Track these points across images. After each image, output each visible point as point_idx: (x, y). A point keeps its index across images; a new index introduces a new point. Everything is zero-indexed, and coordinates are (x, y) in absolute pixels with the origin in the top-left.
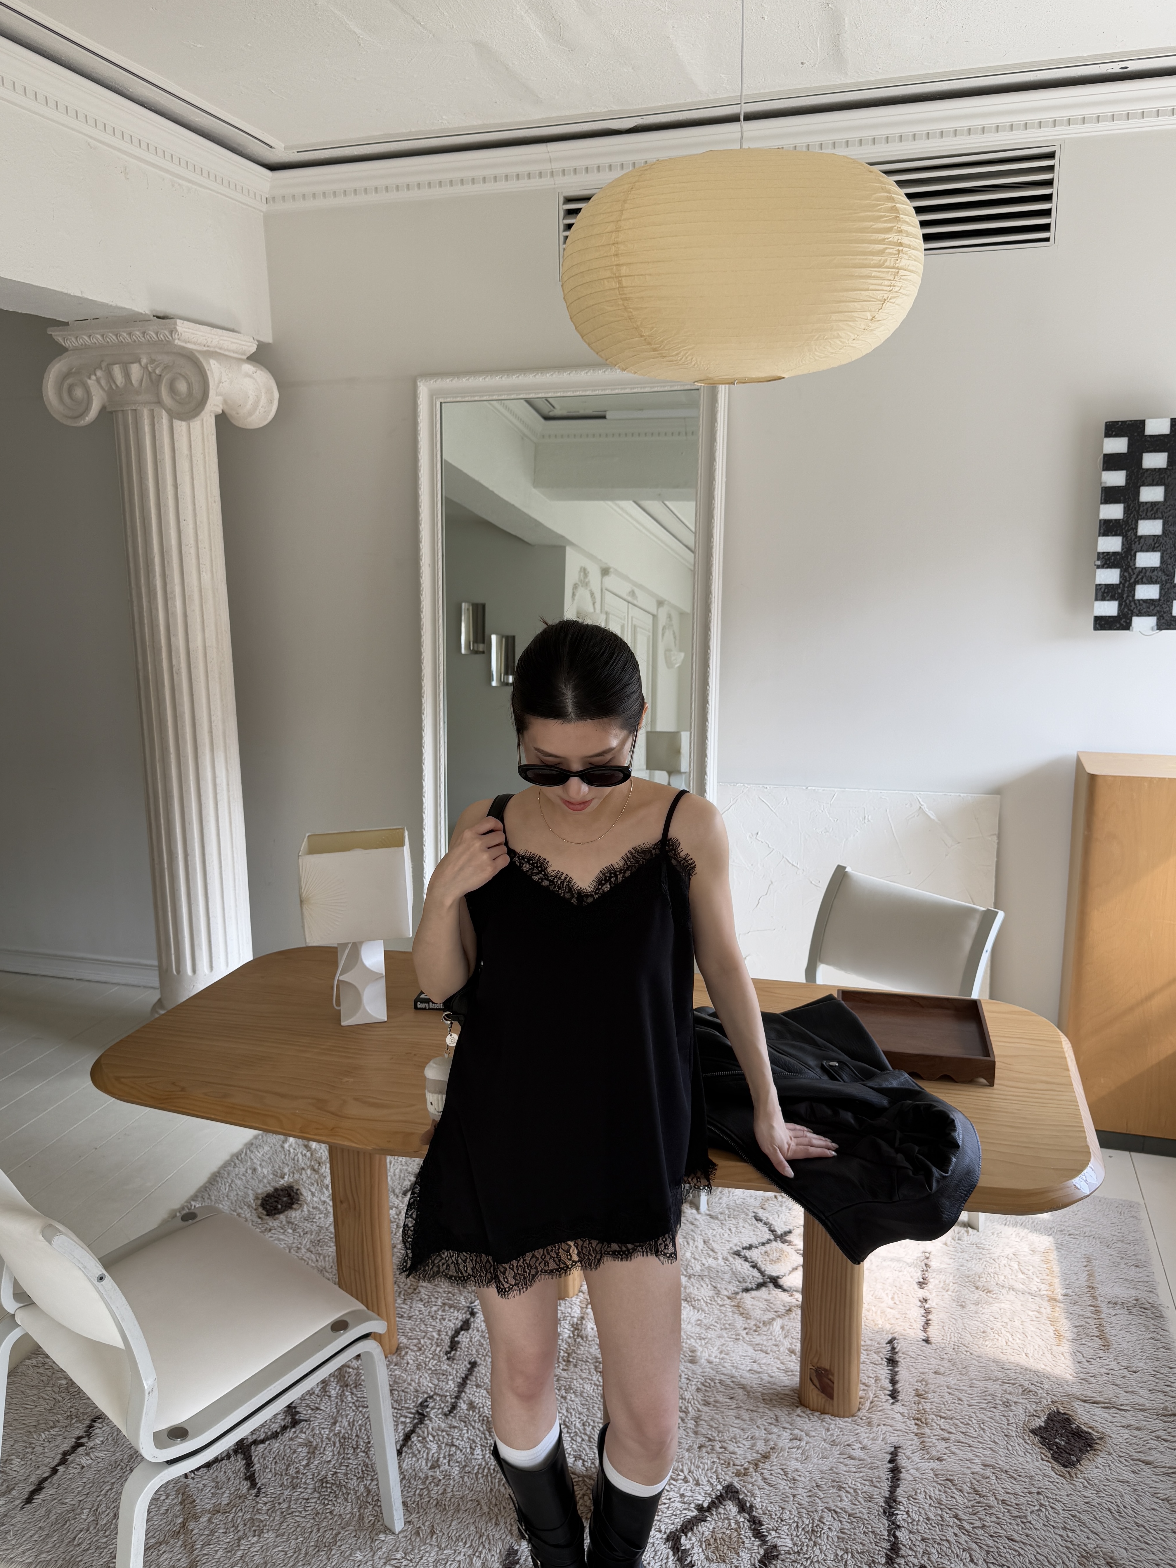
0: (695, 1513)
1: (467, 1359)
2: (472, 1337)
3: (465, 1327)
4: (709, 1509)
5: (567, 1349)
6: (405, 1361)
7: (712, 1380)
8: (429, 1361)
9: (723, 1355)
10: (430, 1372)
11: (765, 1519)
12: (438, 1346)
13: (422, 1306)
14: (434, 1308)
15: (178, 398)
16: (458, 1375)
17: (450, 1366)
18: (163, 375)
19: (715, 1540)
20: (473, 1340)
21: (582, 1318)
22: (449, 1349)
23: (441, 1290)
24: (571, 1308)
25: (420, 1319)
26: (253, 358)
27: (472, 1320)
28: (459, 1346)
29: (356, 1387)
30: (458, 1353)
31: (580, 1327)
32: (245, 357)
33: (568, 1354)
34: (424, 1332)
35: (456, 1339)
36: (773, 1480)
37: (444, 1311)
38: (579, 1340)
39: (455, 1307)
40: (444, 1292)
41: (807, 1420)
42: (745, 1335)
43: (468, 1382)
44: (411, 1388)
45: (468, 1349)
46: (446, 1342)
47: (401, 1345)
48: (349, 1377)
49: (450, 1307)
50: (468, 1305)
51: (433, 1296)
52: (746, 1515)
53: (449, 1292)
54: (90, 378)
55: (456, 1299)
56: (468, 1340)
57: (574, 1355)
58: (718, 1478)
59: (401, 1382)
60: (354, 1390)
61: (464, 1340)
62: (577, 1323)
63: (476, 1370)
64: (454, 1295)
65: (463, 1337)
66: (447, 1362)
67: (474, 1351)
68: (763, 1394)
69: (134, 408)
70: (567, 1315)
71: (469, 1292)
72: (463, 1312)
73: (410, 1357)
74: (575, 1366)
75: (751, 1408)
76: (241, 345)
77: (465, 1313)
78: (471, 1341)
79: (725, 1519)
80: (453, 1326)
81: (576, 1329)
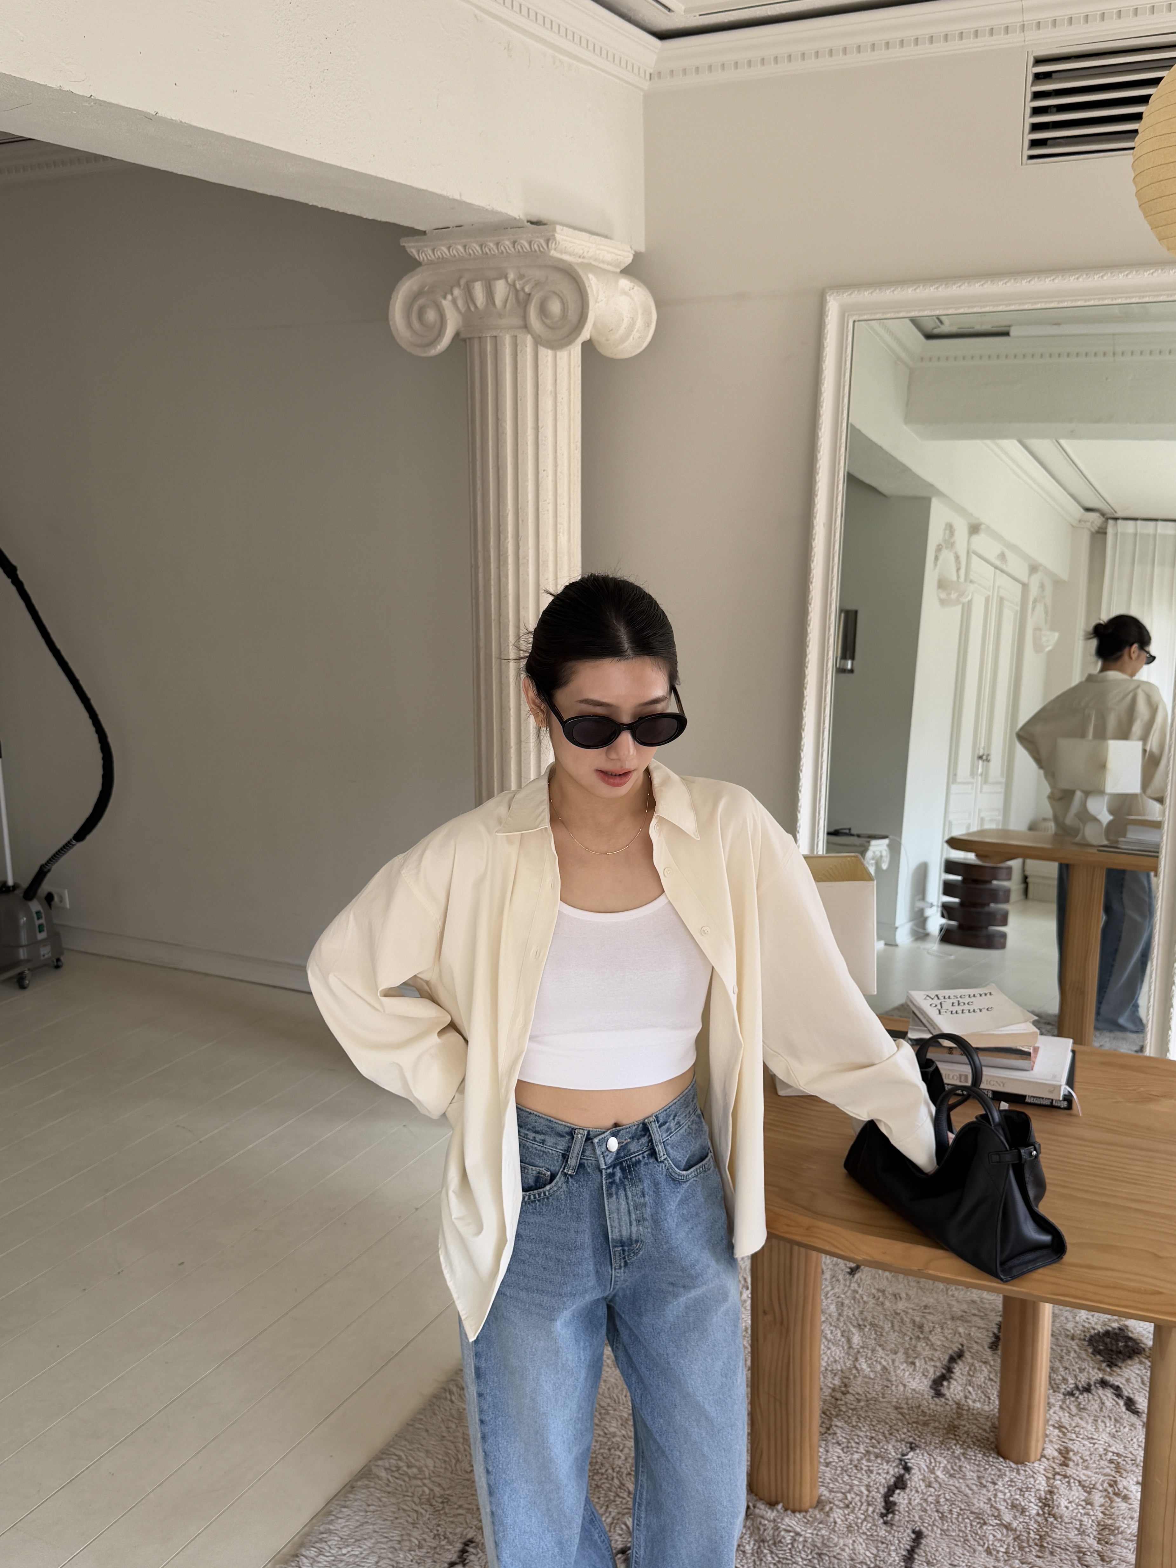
1: (909, 1526)
2: (910, 1499)
3: (900, 1485)
5: (1038, 1530)
6: (832, 1520)
8: (862, 1523)
10: (865, 1537)
12: (869, 1505)
13: (841, 1451)
14: (856, 1456)
15: (548, 321)
16: (902, 1546)
17: (890, 1533)
18: (533, 293)
20: (912, 1502)
21: (1051, 1492)
22: (884, 1511)
23: (862, 1434)
24: (1033, 1477)
25: (842, 1468)
26: (628, 271)
27: (907, 1476)
28: (897, 1508)
29: (775, 1544)
30: (897, 1517)
31: (1050, 1503)
32: (619, 270)
33: (1041, 1536)
34: (847, 1484)
35: (891, 1499)
37: (869, 1460)
38: (1051, 1519)
39: (883, 1458)
40: (866, 1436)
43: (916, 1556)
44: (845, 1554)
45: (909, 1514)
46: (879, 1500)
47: (823, 1498)
48: (765, 1530)
49: (877, 1457)
50: (899, 1456)
51: (853, 1439)
53: (872, 1438)
54: (445, 298)
55: (882, 1448)
56: (906, 1501)
57: (1049, 1539)
59: (831, 1545)
60: (773, 1547)
61: (901, 1501)
62: (1046, 1499)
63: (923, 1541)
64: (879, 1443)
65: (899, 1497)
66: (884, 1527)
67: (917, 1518)
69: (495, 334)
70: (1030, 1486)
71: (897, 1441)
72: (894, 1465)
73: (837, 1514)
74: (1052, 1553)
76: (617, 255)
77: (897, 1466)
78: (910, 1503)
80: (884, 1481)
81: (1045, 1505)
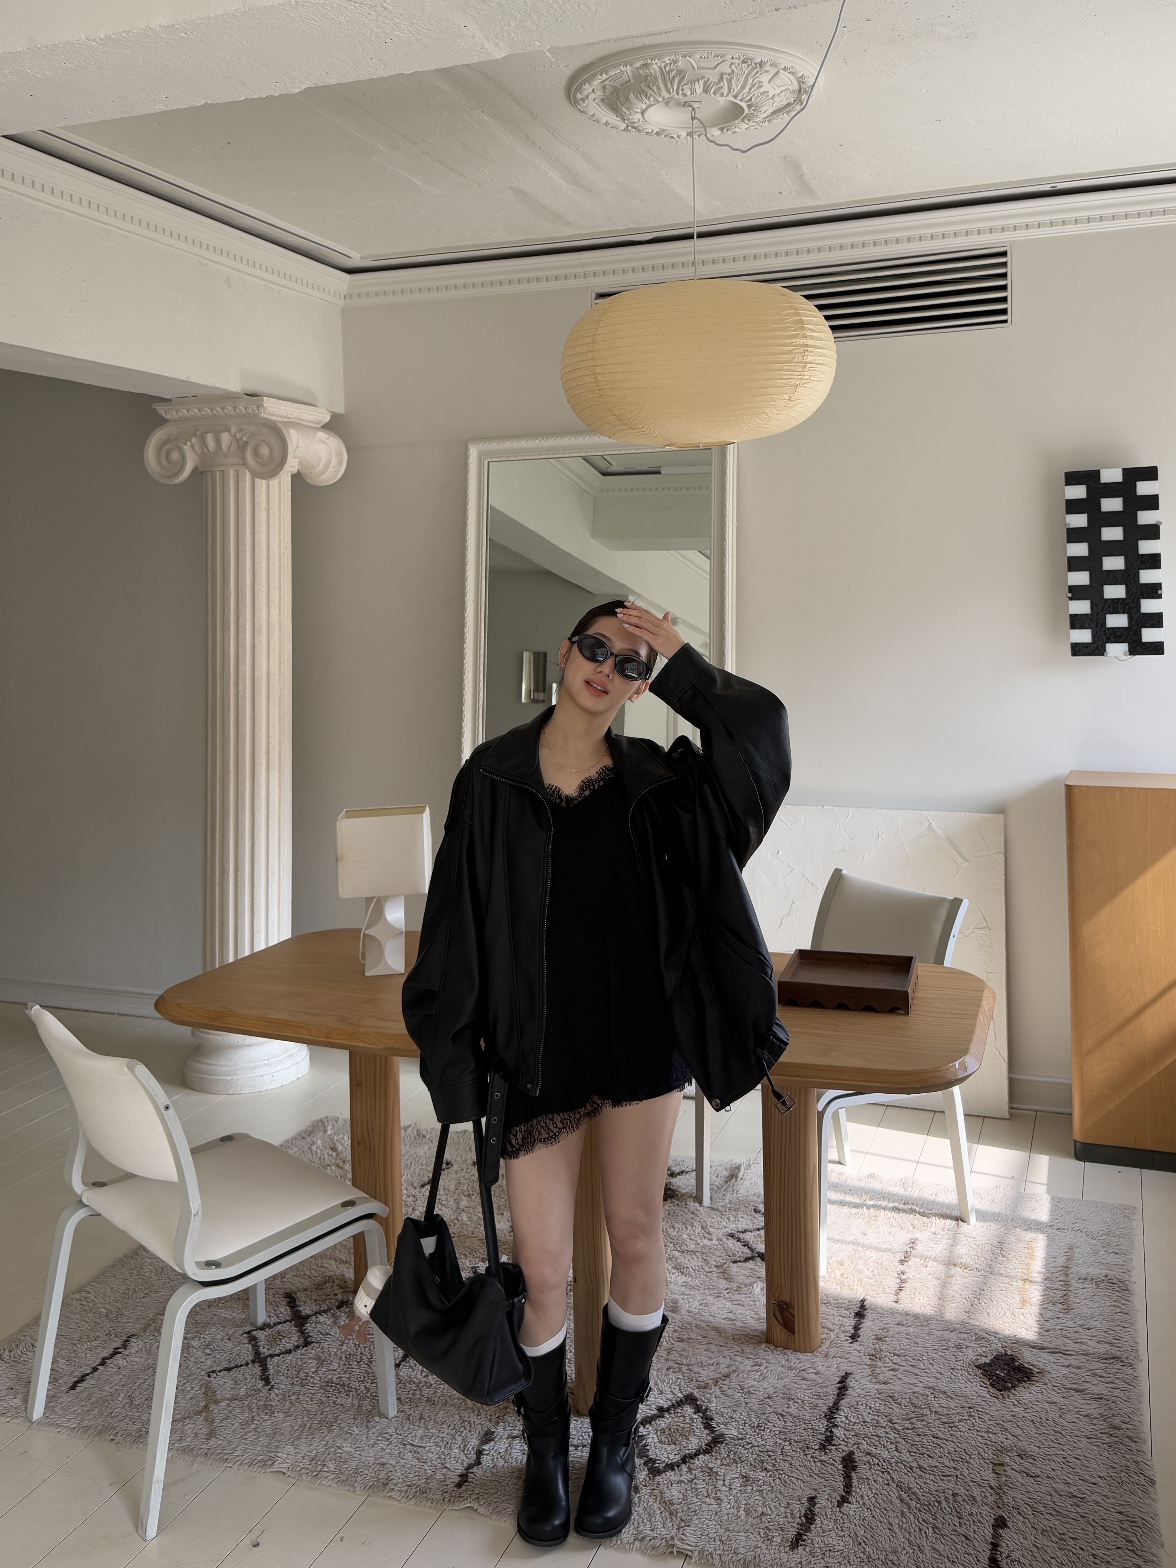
0: (655, 1412)
4: (668, 1410)
7: (689, 1324)
9: (702, 1307)
11: (717, 1418)
15: (260, 460)
18: (249, 441)
19: (670, 1429)
26: (326, 427)
32: (320, 426)
36: (730, 1392)
41: (770, 1353)
42: (725, 1294)
52: (701, 1415)
54: (185, 444)
58: (680, 1389)
68: (733, 1335)
69: (222, 469)
75: (721, 1344)
76: (317, 416)
79: (681, 1416)
